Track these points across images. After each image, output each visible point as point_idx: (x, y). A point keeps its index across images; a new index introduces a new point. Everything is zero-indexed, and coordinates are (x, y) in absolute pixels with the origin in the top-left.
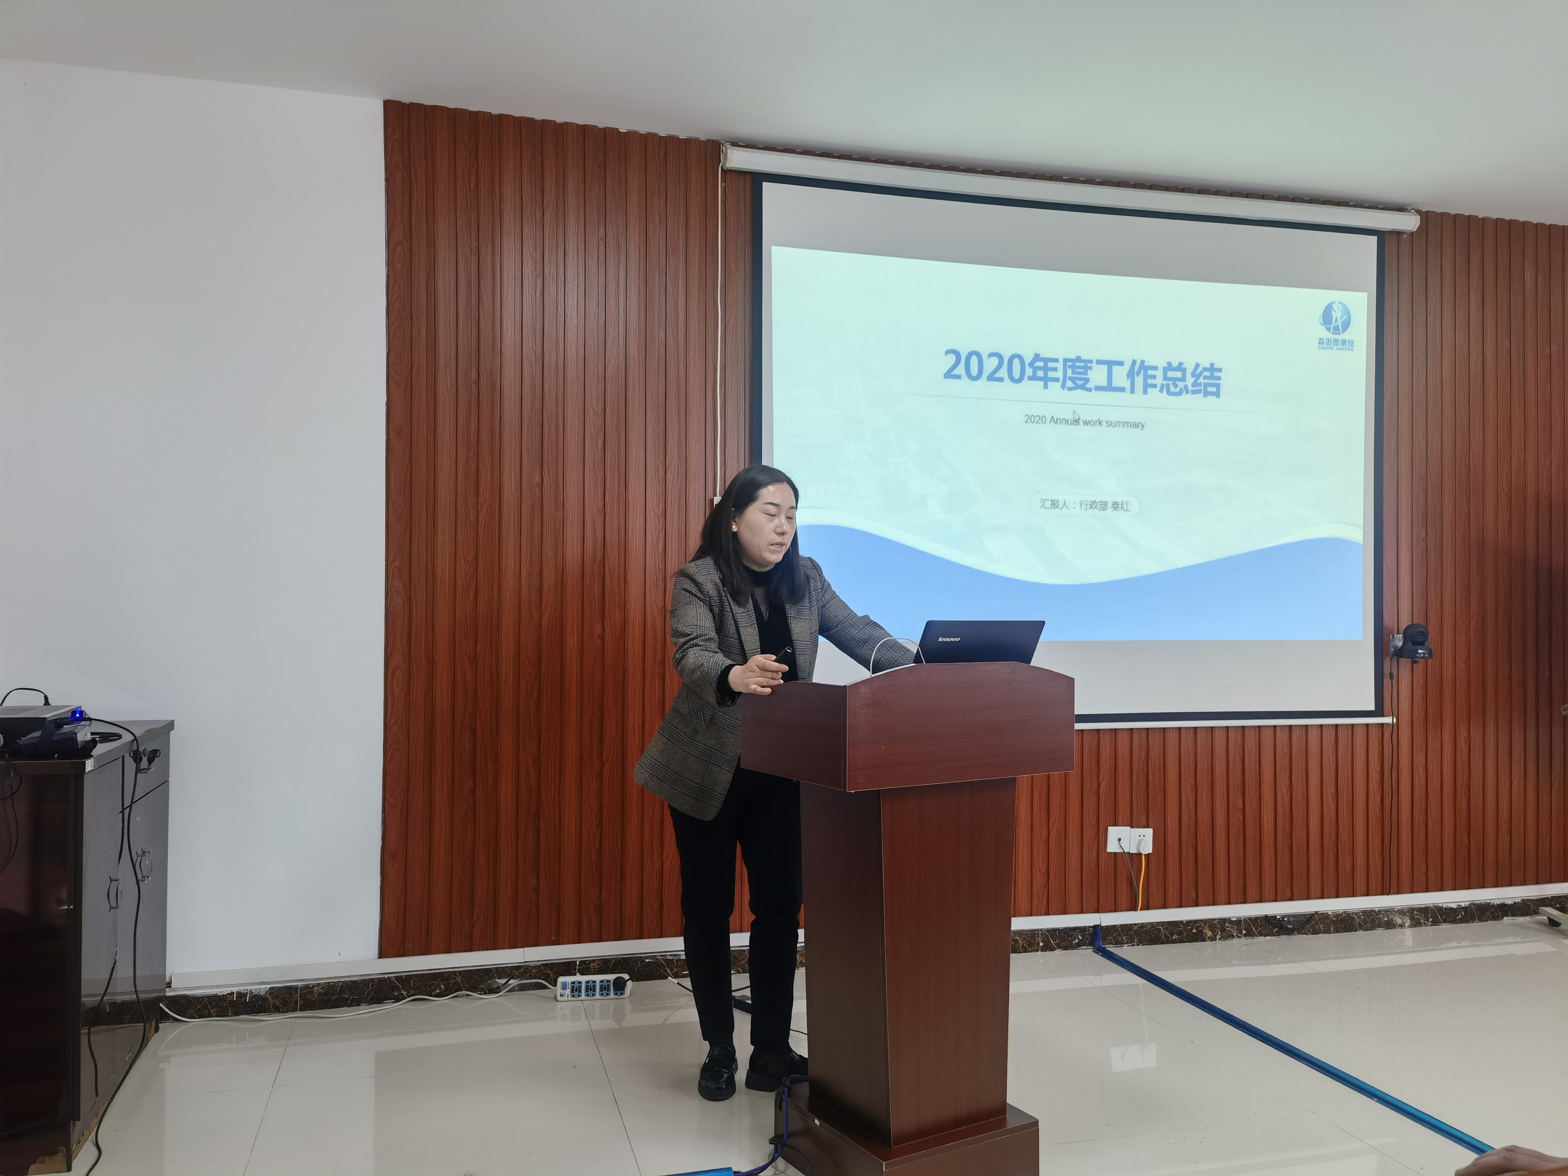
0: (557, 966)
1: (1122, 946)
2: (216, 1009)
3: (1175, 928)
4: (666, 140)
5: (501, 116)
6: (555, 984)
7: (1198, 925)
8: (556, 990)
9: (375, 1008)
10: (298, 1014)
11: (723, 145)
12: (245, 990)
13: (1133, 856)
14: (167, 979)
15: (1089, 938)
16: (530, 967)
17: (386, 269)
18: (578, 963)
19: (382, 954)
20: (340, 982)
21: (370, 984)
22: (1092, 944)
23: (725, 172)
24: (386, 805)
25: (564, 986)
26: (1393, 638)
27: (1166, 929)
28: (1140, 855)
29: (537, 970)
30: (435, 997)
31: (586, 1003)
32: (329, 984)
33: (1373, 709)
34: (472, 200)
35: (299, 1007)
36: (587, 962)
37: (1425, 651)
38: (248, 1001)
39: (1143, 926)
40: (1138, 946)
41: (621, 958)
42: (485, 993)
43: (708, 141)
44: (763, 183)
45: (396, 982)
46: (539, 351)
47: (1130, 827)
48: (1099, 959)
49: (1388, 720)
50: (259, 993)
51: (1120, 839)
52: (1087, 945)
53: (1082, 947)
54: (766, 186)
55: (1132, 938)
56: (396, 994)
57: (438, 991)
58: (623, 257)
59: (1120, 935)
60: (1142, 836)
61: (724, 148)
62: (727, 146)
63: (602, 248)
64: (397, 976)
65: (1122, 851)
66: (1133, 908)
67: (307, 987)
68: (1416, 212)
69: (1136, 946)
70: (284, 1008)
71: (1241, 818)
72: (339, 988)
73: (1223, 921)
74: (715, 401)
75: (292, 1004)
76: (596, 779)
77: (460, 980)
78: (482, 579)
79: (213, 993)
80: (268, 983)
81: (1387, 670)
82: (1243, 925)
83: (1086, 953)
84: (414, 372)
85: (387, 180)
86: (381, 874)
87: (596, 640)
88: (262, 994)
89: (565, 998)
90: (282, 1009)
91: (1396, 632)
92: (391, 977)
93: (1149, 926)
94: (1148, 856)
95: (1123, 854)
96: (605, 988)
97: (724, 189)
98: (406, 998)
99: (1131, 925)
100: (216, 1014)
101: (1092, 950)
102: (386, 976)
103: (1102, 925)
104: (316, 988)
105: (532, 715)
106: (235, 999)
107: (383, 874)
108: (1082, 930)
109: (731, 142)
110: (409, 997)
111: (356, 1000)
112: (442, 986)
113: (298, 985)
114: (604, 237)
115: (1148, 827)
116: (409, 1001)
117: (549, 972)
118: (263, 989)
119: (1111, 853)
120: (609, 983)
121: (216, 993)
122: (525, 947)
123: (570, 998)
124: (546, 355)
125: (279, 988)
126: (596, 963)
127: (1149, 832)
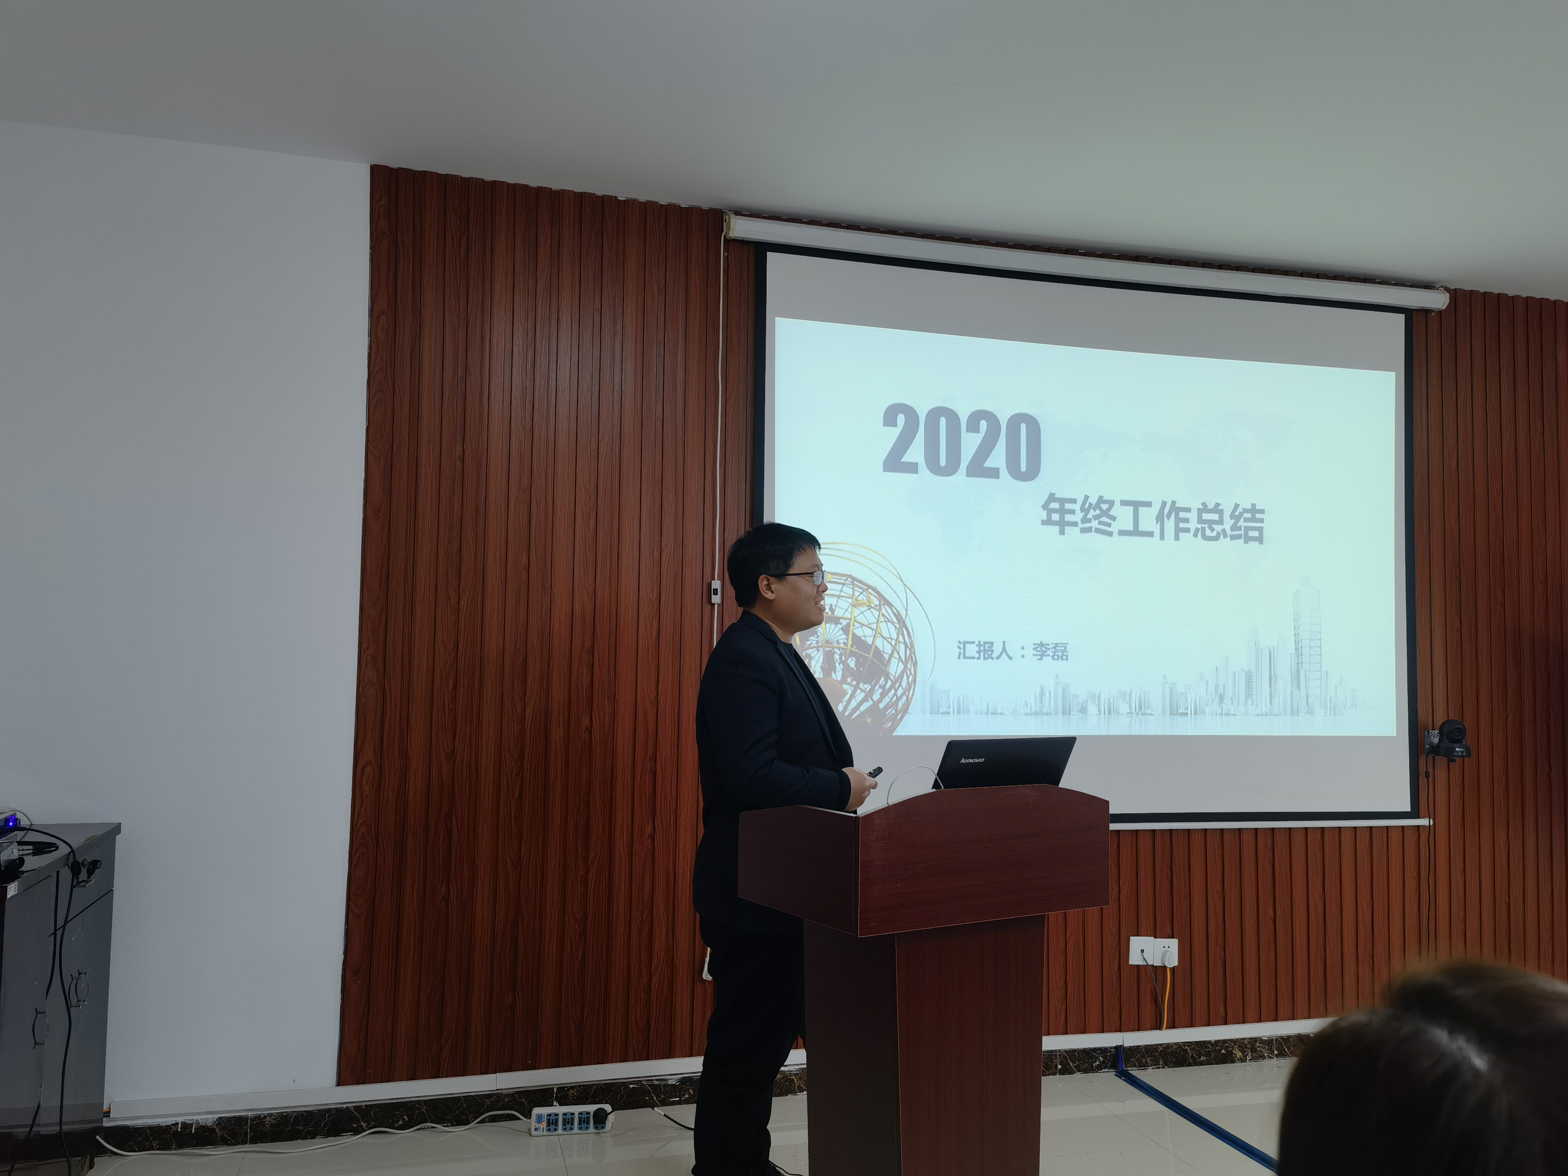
0: (533, 1094)
1: (1146, 1069)
2: (158, 1141)
3: (1203, 1048)
4: (667, 209)
5: (494, 183)
6: (528, 1115)
7: (1227, 1045)
8: (530, 1123)
9: (332, 1141)
10: (247, 1147)
11: (726, 214)
12: (190, 1120)
13: (1157, 969)
14: (105, 1108)
15: (1111, 1060)
16: (502, 1095)
17: (368, 340)
18: (555, 1090)
19: (340, 1083)
20: (294, 1112)
21: (327, 1115)
22: (1114, 1066)
23: (729, 241)
24: (350, 915)
25: (539, 1118)
26: (1428, 734)
27: (1193, 1049)
28: (1164, 968)
29: (511, 1099)
30: (397, 1130)
31: (562, 1138)
32: (282, 1114)
33: (1409, 810)
34: (461, 268)
35: (249, 1140)
36: (566, 1089)
37: (1463, 750)
38: (193, 1132)
39: (1168, 1046)
40: (1164, 1069)
41: (603, 1084)
42: (452, 1125)
43: (711, 209)
44: (768, 252)
45: (355, 1113)
46: (529, 425)
47: (1153, 938)
48: (1121, 1084)
49: (1424, 822)
50: (206, 1123)
51: (1143, 950)
52: (1109, 1068)
53: (1103, 1070)
54: (771, 256)
55: (1156, 1059)
56: (355, 1125)
57: (401, 1123)
58: (619, 327)
59: (1143, 1057)
60: (1166, 947)
61: (727, 217)
62: (731, 215)
63: (597, 319)
64: (357, 1106)
65: (1146, 964)
66: (1159, 1027)
67: (258, 1117)
68: (1444, 289)
69: (1161, 1069)
70: (233, 1141)
71: (1272, 928)
72: (292, 1119)
73: (1254, 1040)
74: (715, 479)
75: (242, 1137)
76: (581, 884)
77: (425, 1110)
78: (462, 668)
79: (156, 1124)
80: (216, 1113)
81: (1422, 769)
82: (1275, 1045)
83: (1108, 1078)
84: (394, 449)
85: (372, 248)
86: (341, 992)
87: (583, 733)
88: (209, 1125)
89: (540, 1133)
90: (231, 1142)
91: (1431, 728)
92: (350, 1107)
93: (1174, 1047)
94: (1173, 969)
95: (1146, 967)
96: (584, 1120)
97: (726, 259)
98: (366, 1131)
99: (1156, 1045)
100: (158, 1146)
101: (1115, 1073)
102: (345, 1106)
103: (1125, 1046)
104: (268, 1118)
105: (513, 814)
106: (179, 1130)
107: (344, 992)
108: (1103, 1051)
109: (735, 211)
110: (369, 1129)
111: (312, 1132)
112: (405, 1117)
113: (248, 1115)
114: (600, 308)
115: (1173, 937)
116: (369, 1134)
117: (524, 1100)
118: (209, 1119)
119: (1134, 966)
120: (588, 1115)
121: (158, 1123)
122: (498, 1072)
123: (545, 1133)
124: (536, 430)
125: (228, 1119)
126: (575, 1090)
127: (1174, 943)
